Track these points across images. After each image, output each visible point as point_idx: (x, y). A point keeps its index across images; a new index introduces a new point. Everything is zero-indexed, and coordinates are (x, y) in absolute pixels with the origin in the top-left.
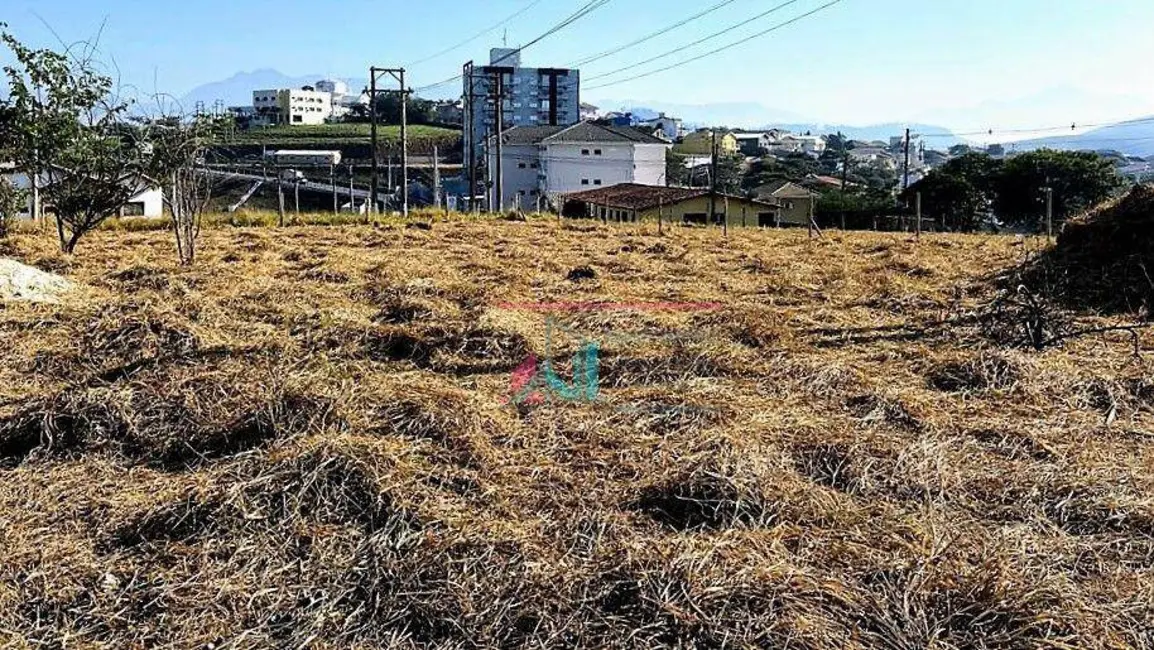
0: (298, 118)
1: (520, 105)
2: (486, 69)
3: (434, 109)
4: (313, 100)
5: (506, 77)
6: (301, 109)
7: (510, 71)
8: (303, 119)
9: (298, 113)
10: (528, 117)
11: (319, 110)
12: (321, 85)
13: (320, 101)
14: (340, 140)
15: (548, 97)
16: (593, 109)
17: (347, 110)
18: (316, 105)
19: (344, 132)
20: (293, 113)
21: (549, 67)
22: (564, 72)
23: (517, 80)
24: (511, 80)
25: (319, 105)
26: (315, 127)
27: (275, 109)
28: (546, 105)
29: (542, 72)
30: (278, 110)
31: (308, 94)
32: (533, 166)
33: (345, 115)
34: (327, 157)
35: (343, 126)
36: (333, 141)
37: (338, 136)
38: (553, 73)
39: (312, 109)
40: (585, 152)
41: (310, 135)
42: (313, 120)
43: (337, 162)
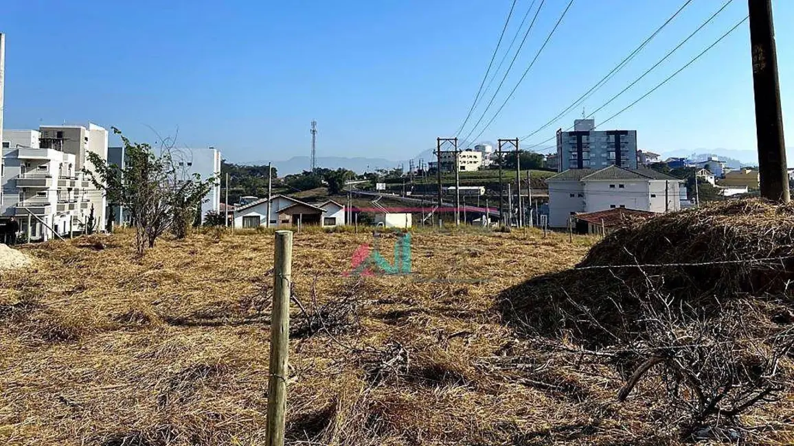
0: (463, 168)
1: (594, 155)
2: (571, 134)
3: (545, 159)
4: (471, 157)
5: (584, 138)
6: (465, 162)
7: (587, 133)
8: (466, 168)
9: (463, 165)
10: (601, 163)
11: (475, 162)
12: (477, 148)
13: (475, 157)
14: (485, 180)
15: (614, 149)
16: (656, 156)
17: (491, 162)
18: (473, 159)
19: (487, 175)
20: (460, 165)
21: (615, 130)
22: (625, 132)
23: (592, 139)
24: (588, 140)
25: (476, 160)
26: (471, 173)
27: (450, 163)
28: (613, 155)
29: (609, 133)
30: (453, 163)
31: (468, 153)
32: (579, 195)
33: (490, 165)
34: (477, 190)
35: (488, 171)
36: (481, 180)
37: (484, 178)
38: (617, 134)
39: (471, 162)
40: (612, 186)
41: (468, 178)
42: (471, 168)
43: (482, 193)
